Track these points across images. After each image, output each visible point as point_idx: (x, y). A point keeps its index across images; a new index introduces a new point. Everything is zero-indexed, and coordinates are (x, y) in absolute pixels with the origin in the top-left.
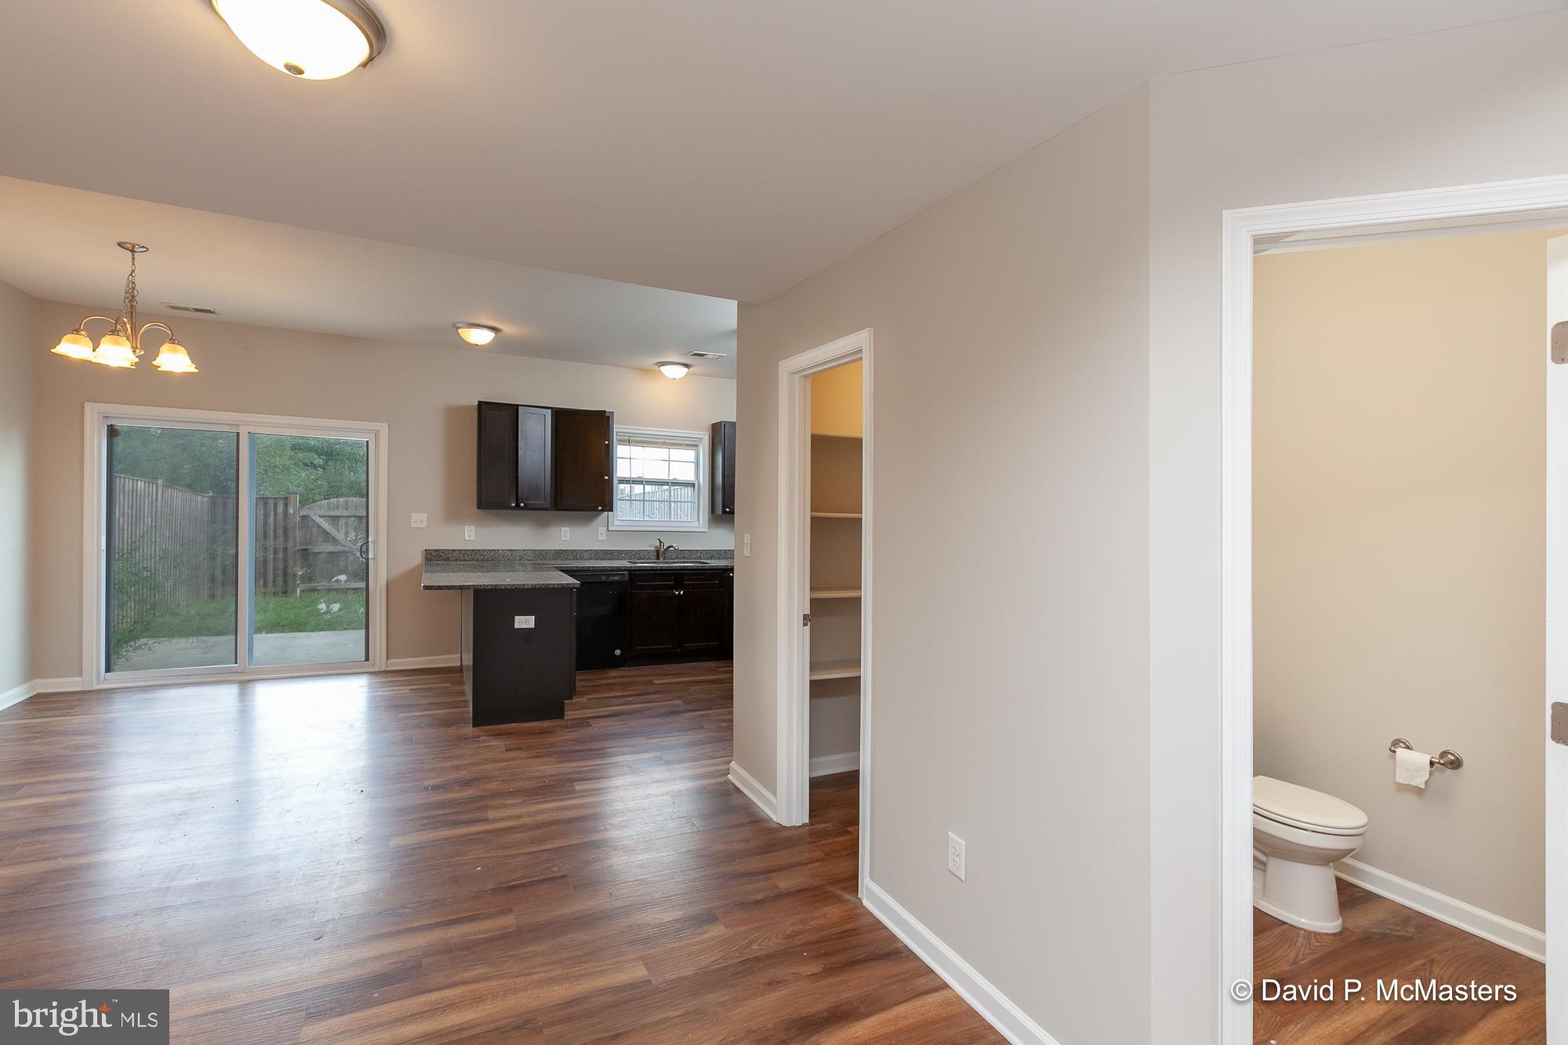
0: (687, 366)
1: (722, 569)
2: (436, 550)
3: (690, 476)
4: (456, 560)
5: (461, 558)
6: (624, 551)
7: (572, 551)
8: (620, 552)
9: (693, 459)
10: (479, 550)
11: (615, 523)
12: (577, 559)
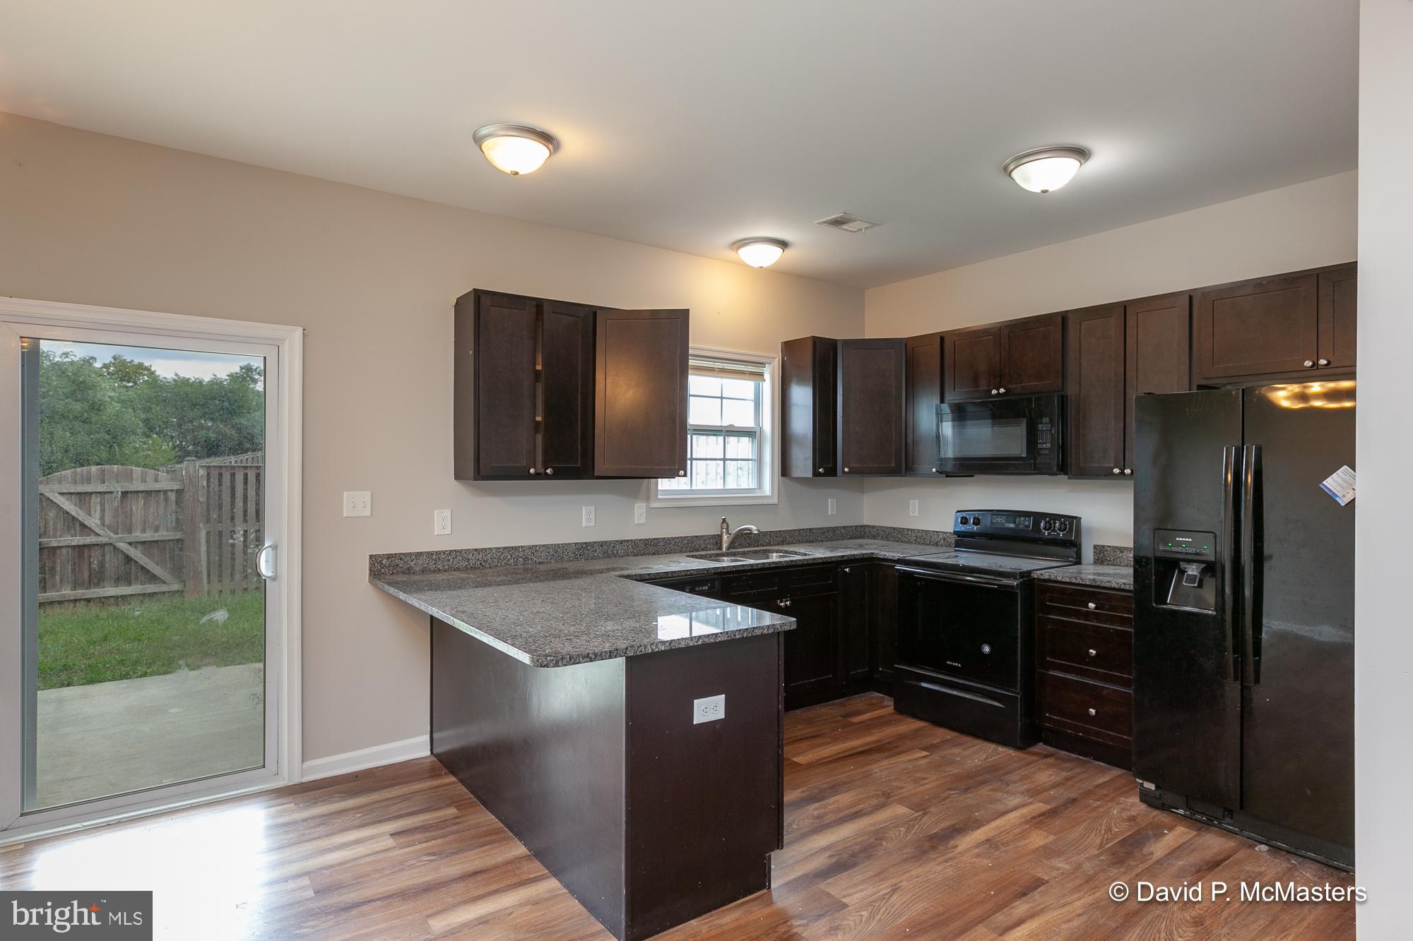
0: (783, 244)
1: (832, 562)
2: (389, 556)
3: (747, 422)
4: (424, 571)
5: (432, 567)
6: (673, 539)
7: (602, 544)
8: (667, 541)
9: (751, 395)
10: (460, 551)
11: (659, 497)
12: (609, 557)
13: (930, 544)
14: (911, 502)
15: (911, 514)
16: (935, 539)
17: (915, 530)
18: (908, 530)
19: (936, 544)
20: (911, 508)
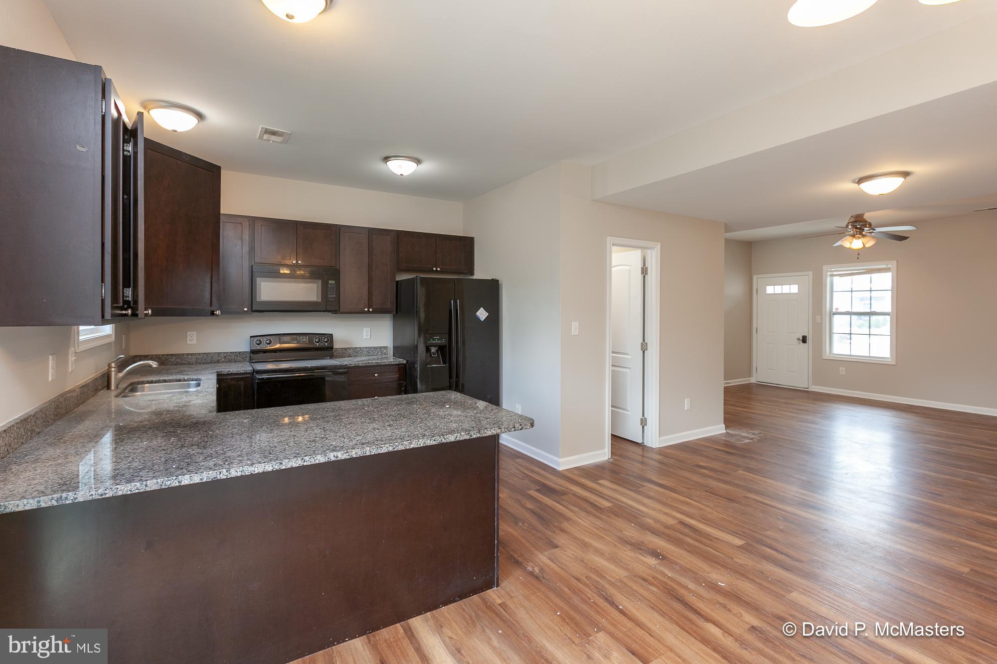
13: (211, 362)
14: (189, 333)
15: (189, 342)
16: (216, 358)
17: (195, 354)
18: (188, 354)
19: (218, 362)
20: (189, 338)
